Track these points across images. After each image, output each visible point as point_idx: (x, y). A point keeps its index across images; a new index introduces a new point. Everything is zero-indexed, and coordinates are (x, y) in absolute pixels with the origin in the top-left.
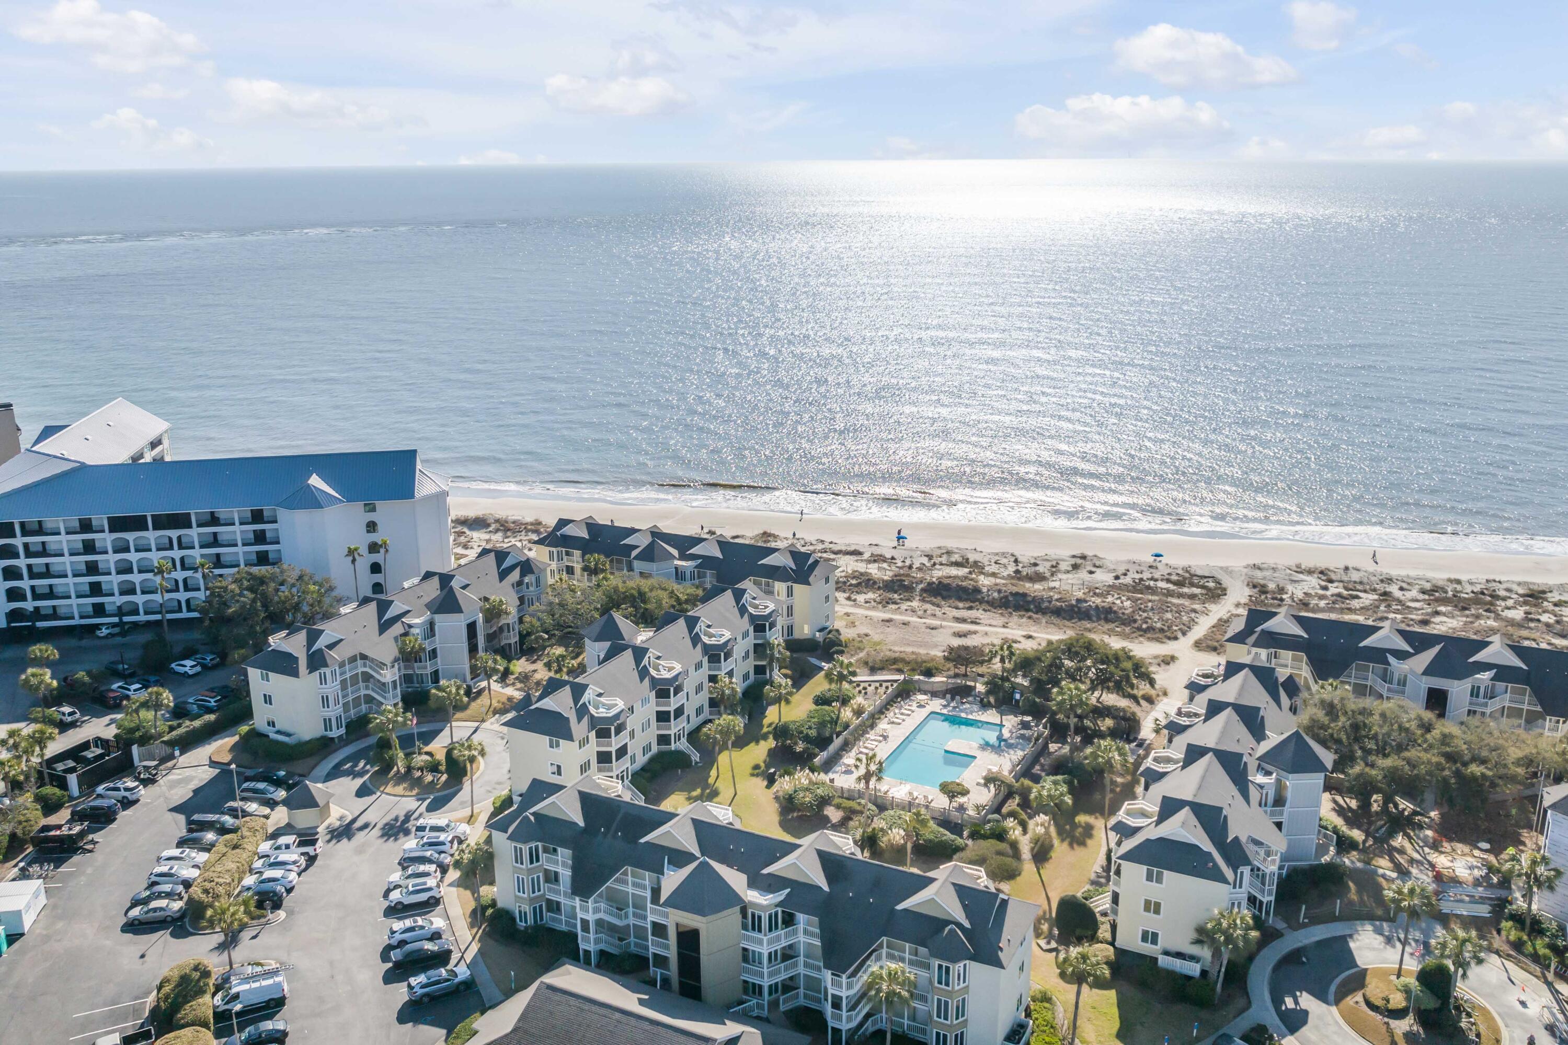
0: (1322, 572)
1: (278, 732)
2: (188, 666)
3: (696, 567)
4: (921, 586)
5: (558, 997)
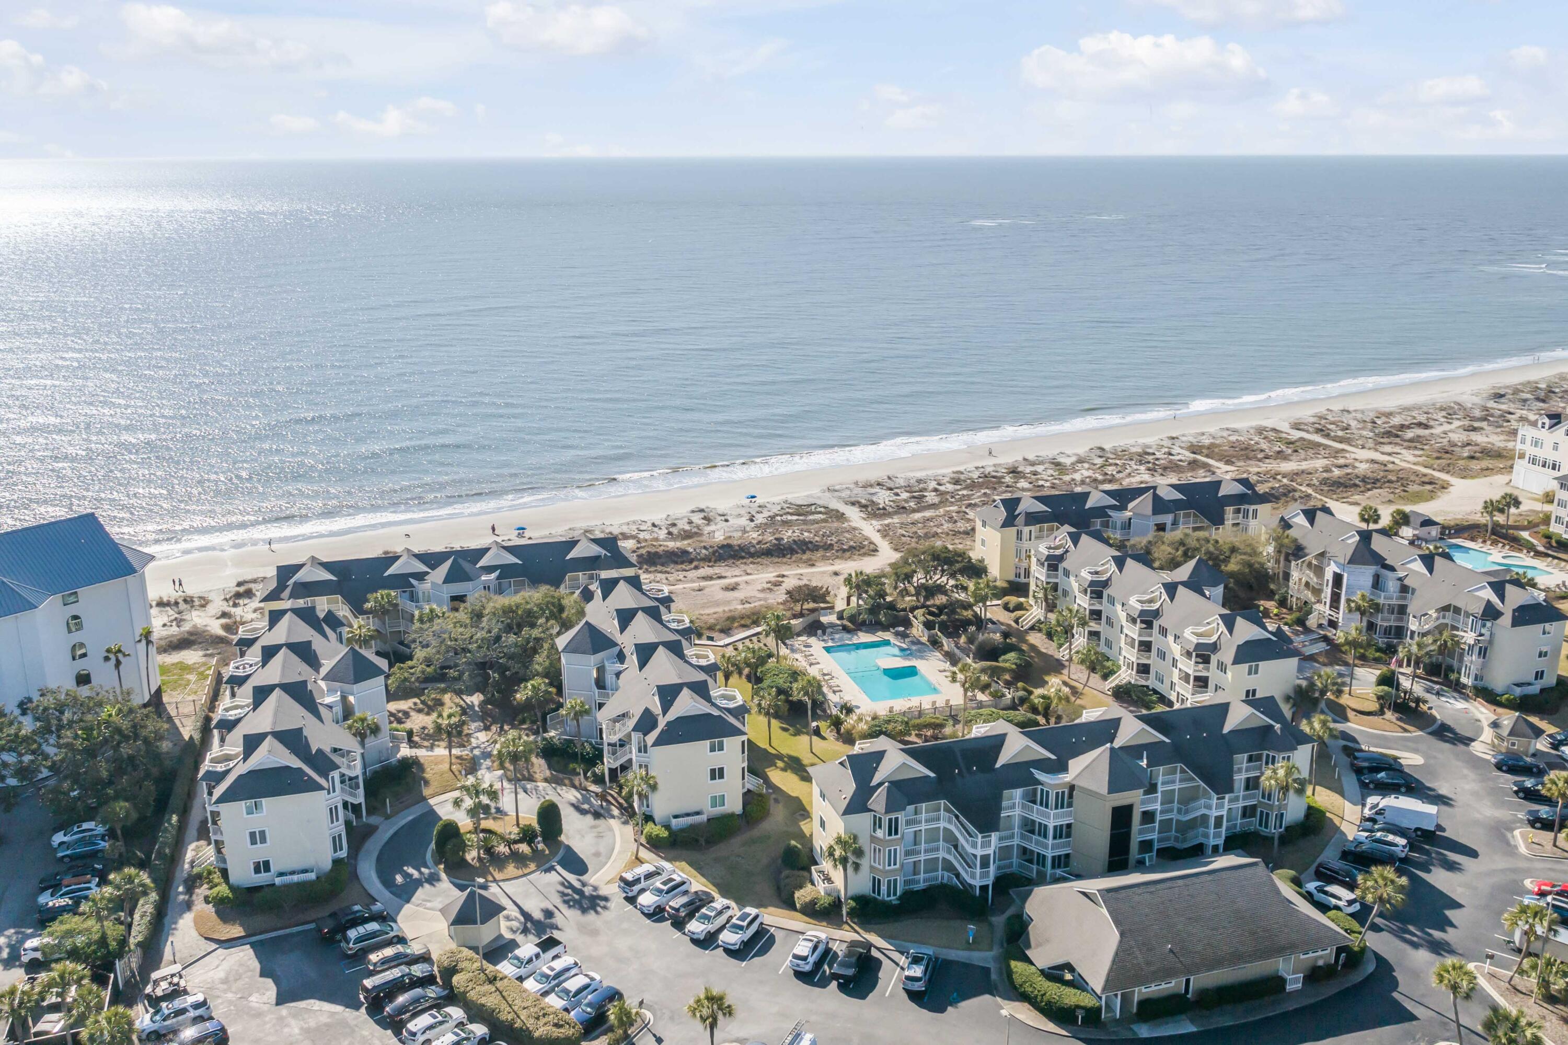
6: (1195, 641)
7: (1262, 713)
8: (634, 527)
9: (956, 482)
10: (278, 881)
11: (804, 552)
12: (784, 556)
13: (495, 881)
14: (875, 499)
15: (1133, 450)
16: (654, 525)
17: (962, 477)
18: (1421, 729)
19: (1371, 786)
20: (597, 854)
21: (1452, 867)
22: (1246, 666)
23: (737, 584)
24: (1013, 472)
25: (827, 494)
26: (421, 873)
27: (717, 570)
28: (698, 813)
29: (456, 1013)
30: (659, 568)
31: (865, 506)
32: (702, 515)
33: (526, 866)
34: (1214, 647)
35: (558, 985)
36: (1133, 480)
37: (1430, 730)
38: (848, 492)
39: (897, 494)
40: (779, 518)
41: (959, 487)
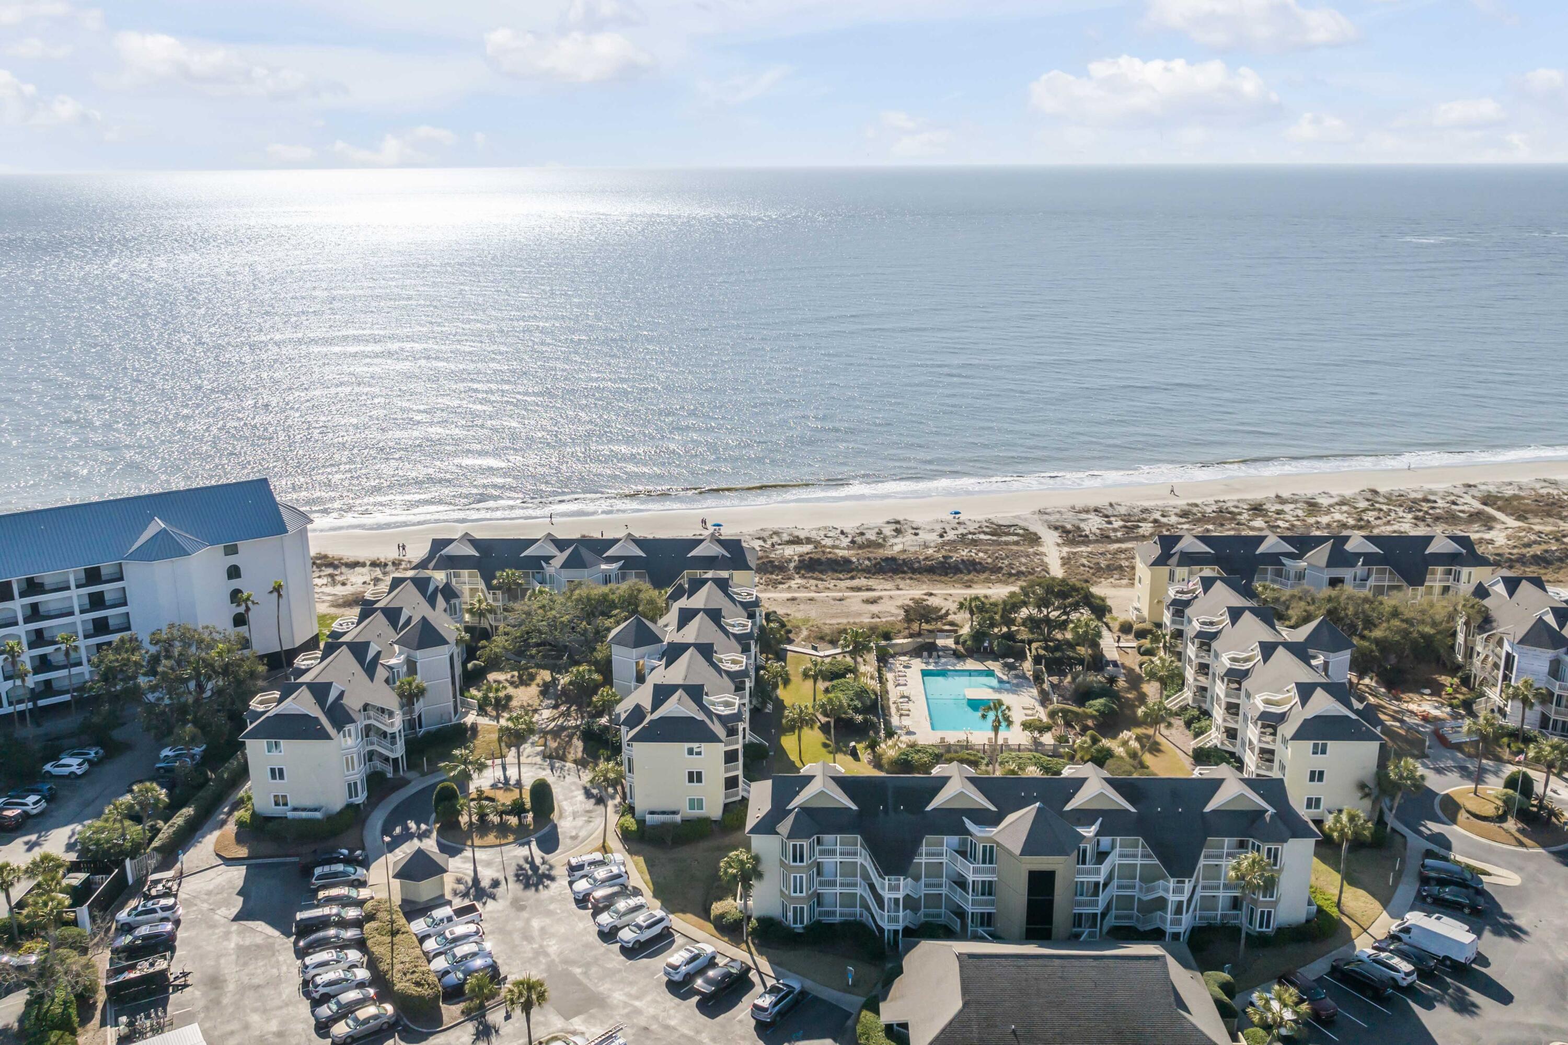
0: (1096, 510)
1: (295, 809)
2: (73, 764)
3: (620, 568)
4: (792, 565)
5: (986, 962)
6: (1262, 709)
7: (1261, 796)
8: (822, 533)
9: (1184, 514)
10: (290, 815)
11: (969, 572)
12: (946, 575)
13: (473, 846)
14: (1082, 525)
15: (1413, 495)
16: (842, 533)
17: (1195, 510)
18: (1543, 846)
19: (1429, 900)
20: (574, 838)
21: (1464, 1007)
22: (1310, 744)
23: (880, 598)
24: (1255, 509)
25: (1036, 517)
26: (419, 828)
27: (872, 583)
28: (674, 813)
29: (354, 955)
30: (817, 574)
31: (1068, 532)
32: (894, 526)
33: (505, 837)
34: (1282, 717)
35: (450, 949)
36: (1389, 528)
37: (1554, 849)
38: (1058, 516)
39: (1110, 523)
40: (970, 537)
41: (1184, 520)
